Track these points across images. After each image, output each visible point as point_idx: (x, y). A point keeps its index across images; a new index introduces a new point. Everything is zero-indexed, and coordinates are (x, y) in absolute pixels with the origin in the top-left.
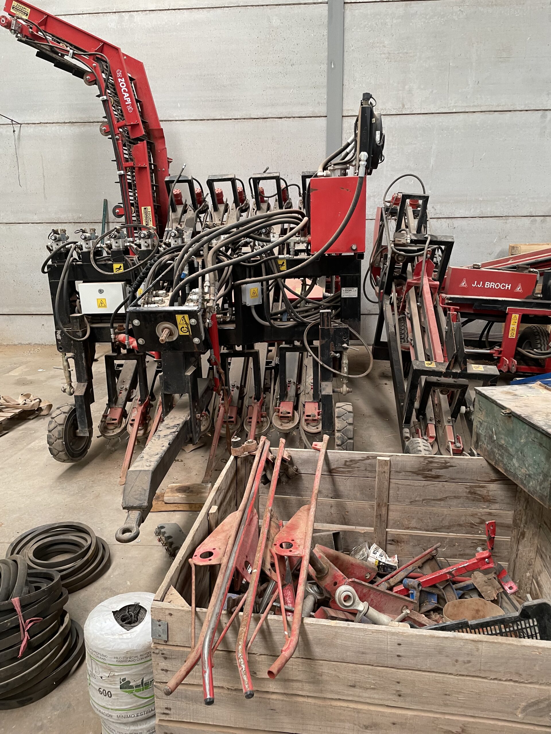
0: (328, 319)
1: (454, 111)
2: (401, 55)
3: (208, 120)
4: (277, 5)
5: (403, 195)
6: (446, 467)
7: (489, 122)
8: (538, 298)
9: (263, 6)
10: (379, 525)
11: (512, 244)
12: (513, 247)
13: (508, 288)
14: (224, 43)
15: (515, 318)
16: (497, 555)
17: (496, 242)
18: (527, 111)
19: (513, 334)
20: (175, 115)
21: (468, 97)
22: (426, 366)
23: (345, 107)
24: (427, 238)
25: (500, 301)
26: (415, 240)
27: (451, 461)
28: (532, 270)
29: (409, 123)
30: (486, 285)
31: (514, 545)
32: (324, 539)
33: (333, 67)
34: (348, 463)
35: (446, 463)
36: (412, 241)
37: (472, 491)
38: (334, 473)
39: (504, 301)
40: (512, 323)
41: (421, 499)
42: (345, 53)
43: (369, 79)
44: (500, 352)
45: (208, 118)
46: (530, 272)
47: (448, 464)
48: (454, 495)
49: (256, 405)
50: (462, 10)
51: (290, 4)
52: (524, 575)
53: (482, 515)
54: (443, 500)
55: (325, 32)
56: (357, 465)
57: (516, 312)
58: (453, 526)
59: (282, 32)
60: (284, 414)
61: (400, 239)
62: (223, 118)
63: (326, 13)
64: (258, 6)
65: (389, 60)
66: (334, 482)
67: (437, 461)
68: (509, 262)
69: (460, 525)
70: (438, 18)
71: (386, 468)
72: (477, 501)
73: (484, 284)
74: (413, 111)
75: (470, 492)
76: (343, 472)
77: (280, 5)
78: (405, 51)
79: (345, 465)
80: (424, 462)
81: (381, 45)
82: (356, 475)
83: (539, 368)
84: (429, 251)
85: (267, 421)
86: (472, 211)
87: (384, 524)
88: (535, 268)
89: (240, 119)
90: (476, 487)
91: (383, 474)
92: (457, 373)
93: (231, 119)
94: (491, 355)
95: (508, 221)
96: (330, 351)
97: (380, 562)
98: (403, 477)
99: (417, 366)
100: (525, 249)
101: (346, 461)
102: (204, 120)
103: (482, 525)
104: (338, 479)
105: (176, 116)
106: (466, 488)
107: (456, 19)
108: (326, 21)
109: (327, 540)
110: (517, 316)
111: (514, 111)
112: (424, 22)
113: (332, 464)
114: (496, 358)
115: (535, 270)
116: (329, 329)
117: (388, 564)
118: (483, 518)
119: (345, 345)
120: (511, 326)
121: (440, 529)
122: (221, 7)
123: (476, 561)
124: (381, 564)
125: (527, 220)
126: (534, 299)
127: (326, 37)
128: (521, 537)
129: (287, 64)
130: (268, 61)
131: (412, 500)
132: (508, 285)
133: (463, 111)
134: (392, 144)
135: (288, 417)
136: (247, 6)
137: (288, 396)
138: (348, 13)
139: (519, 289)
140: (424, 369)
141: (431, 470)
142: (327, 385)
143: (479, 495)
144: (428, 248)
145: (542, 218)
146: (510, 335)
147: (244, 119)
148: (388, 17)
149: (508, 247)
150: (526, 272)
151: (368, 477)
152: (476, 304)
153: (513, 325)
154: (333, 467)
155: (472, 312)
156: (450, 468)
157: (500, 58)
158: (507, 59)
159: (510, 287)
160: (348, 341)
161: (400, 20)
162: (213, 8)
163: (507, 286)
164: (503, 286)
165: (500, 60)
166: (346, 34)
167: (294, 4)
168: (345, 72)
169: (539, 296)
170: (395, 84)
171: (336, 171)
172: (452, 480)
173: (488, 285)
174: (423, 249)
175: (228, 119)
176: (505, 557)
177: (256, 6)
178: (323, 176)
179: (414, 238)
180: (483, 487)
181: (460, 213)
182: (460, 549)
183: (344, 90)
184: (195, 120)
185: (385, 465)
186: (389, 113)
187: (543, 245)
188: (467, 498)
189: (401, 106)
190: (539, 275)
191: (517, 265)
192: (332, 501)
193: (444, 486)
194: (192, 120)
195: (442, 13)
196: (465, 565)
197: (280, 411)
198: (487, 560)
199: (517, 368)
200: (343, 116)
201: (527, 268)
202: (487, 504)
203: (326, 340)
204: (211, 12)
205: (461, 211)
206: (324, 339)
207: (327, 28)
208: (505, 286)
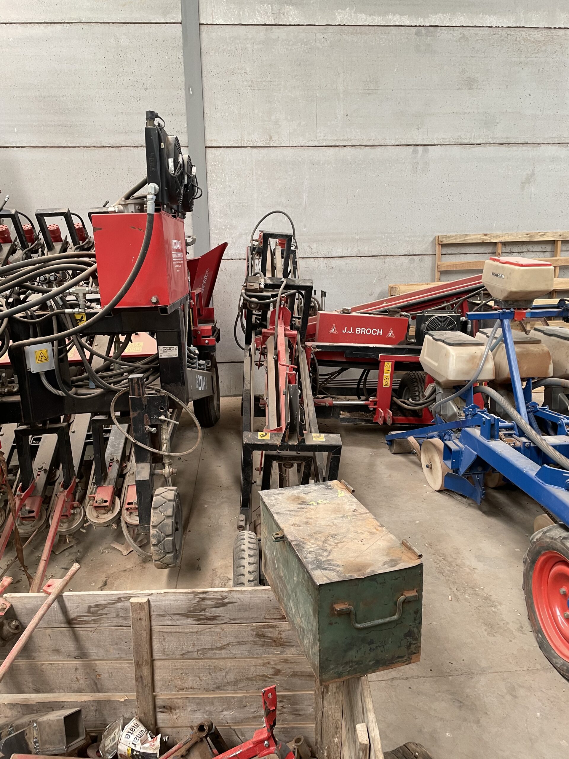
0: (139, 386)
1: (324, 144)
2: (264, 83)
3: (52, 147)
4: (125, 23)
5: (264, 234)
6: (224, 605)
7: (361, 156)
8: (412, 343)
9: (108, 23)
10: (140, 691)
11: (391, 285)
12: (392, 288)
13: (379, 333)
14: (66, 62)
15: (388, 366)
16: (300, 713)
17: (376, 282)
18: (398, 145)
19: (386, 383)
20: (11, 140)
21: (338, 130)
22: (260, 438)
23: (208, 138)
24: (282, 282)
25: (371, 348)
26: (270, 284)
27: (229, 596)
28: (403, 313)
29: (277, 156)
30: (357, 330)
31: (319, 700)
32: (53, 727)
33: (191, 93)
34: (92, 609)
35: (223, 598)
36: (266, 286)
37: (260, 633)
38: (74, 624)
39: (376, 347)
40: (385, 371)
41: (196, 650)
42: (204, 79)
43: (233, 107)
44: (375, 403)
45: (52, 145)
46: (401, 315)
47: (226, 600)
48: (238, 640)
49: (62, 495)
50: (326, 37)
51: (139, 23)
52: (332, 740)
53: (276, 664)
54: (224, 648)
55: (181, 55)
56: (105, 611)
57: (388, 359)
58: (241, 680)
59: (132, 53)
60: (100, 503)
61: (252, 284)
62: (70, 145)
63: (180, 34)
64: (103, 23)
65: (253, 88)
66: (76, 638)
67: (211, 596)
68: (384, 305)
69: (248, 679)
70: (302, 45)
71: (143, 614)
72: (268, 646)
73: (354, 330)
74: (281, 143)
75: (258, 635)
76: (87, 622)
77: (128, 23)
78: (269, 79)
79: (89, 611)
80: (194, 600)
81: (243, 72)
82: (106, 625)
83: (417, 418)
84: (283, 297)
85: (80, 513)
86: (349, 250)
87: (147, 688)
88: (406, 312)
89: (90, 147)
90: (264, 628)
91: (139, 621)
92: (294, 445)
93: (78, 147)
94: (366, 406)
95: (386, 261)
96: (144, 425)
97: (133, 750)
98: (169, 623)
99: (249, 439)
100: (404, 289)
101: (90, 607)
102: (47, 147)
103: (277, 677)
104: (81, 632)
105: (13, 142)
106: (252, 630)
107: (321, 47)
108: (180, 43)
109: (56, 728)
110: (390, 363)
111: (386, 145)
112: (287, 49)
113: (71, 612)
114: (372, 409)
115: (406, 314)
116: (140, 398)
117: (144, 753)
118: (279, 667)
119: (162, 417)
120: (385, 375)
121: (225, 686)
122: (61, 23)
123: (252, 746)
124: (135, 753)
125: (405, 260)
126: (407, 345)
127: (182, 60)
128: (325, 690)
129: (140, 87)
130: (118, 84)
131: (183, 652)
132: (380, 331)
133: (333, 145)
134: (261, 178)
135: (105, 507)
136: (90, 23)
137: (108, 479)
138: (204, 35)
139: (390, 335)
140: (256, 443)
141: (204, 610)
142: (143, 468)
143: (271, 638)
144: (282, 294)
145: (420, 257)
146: (384, 384)
147: (94, 147)
148: (248, 42)
149: (388, 287)
150: (397, 316)
151: (121, 626)
152: (347, 352)
153: (386, 373)
154: (72, 615)
155: (345, 360)
156: (229, 605)
157: (368, 90)
158: (374, 91)
159: (381, 332)
160: (166, 412)
161: (262, 45)
162: (51, 23)
163: (378, 332)
164: (375, 332)
165: (368, 92)
166: (203, 58)
167: (144, 23)
168: (205, 98)
169: (413, 340)
170: (260, 115)
171: (129, 205)
172: (232, 621)
173: (360, 331)
174: (276, 295)
175: (75, 147)
176: (310, 715)
177: (101, 23)
178: (114, 212)
179: (269, 282)
180: (273, 627)
181: (337, 252)
182: (253, 710)
183: (206, 119)
184: (36, 147)
185: (141, 610)
186: (255, 145)
187: (422, 285)
188: (255, 643)
189: (268, 137)
190: (410, 319)
191: (388, 309)
192: (77, 663)
193: (223, 630)
194: (32, 147)
195: (305, 40)
196: (238, 753)
197: (95, 500)
198: (266, 742)
199: (393, 420)
200: (206, 147)
201: (398, 312)
202: (280, 648)
203: (138, 411)
204: (49, 27)
205: (338, 251)
206: (136, 411)
207: (182, 51)
208: (377, 332)
